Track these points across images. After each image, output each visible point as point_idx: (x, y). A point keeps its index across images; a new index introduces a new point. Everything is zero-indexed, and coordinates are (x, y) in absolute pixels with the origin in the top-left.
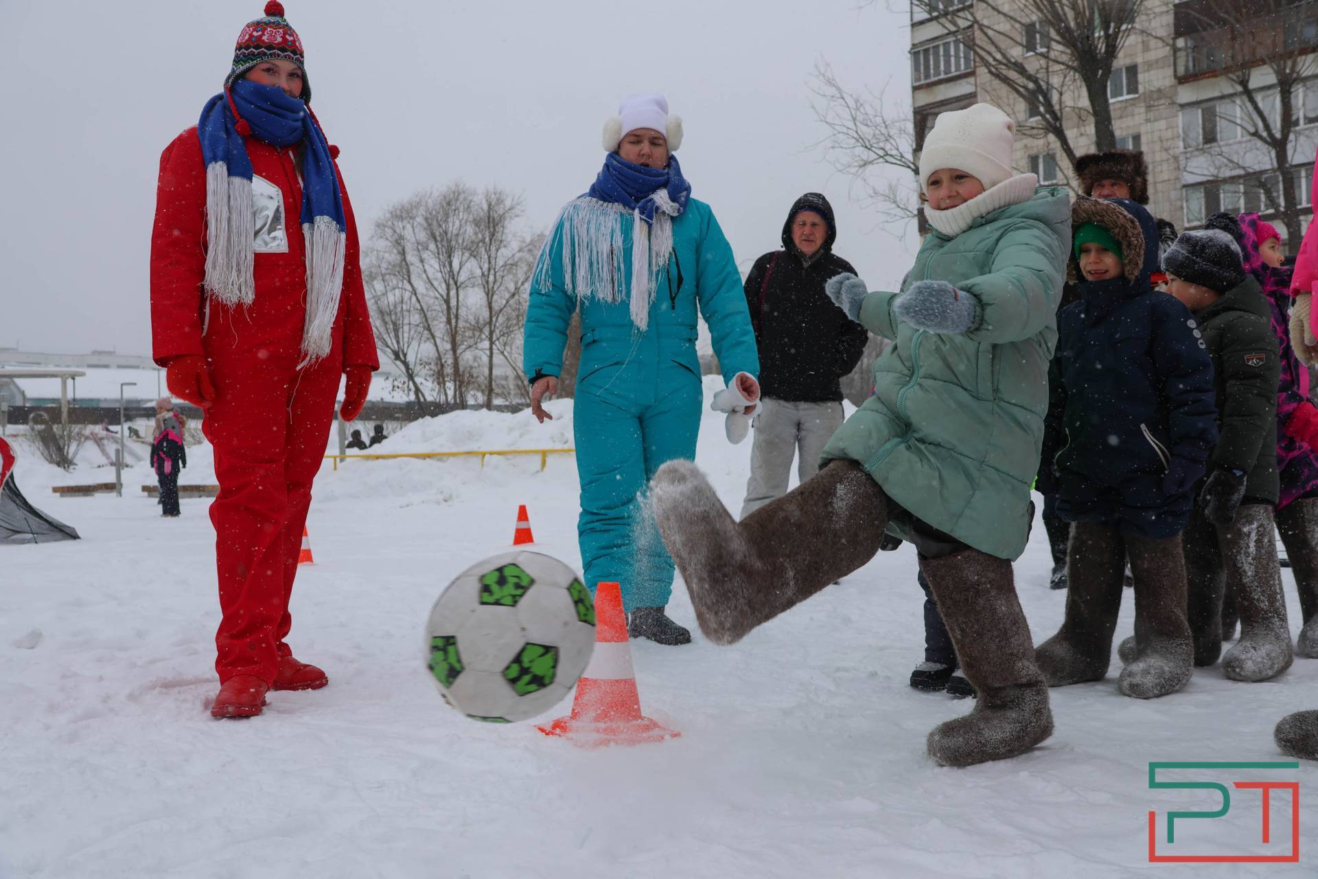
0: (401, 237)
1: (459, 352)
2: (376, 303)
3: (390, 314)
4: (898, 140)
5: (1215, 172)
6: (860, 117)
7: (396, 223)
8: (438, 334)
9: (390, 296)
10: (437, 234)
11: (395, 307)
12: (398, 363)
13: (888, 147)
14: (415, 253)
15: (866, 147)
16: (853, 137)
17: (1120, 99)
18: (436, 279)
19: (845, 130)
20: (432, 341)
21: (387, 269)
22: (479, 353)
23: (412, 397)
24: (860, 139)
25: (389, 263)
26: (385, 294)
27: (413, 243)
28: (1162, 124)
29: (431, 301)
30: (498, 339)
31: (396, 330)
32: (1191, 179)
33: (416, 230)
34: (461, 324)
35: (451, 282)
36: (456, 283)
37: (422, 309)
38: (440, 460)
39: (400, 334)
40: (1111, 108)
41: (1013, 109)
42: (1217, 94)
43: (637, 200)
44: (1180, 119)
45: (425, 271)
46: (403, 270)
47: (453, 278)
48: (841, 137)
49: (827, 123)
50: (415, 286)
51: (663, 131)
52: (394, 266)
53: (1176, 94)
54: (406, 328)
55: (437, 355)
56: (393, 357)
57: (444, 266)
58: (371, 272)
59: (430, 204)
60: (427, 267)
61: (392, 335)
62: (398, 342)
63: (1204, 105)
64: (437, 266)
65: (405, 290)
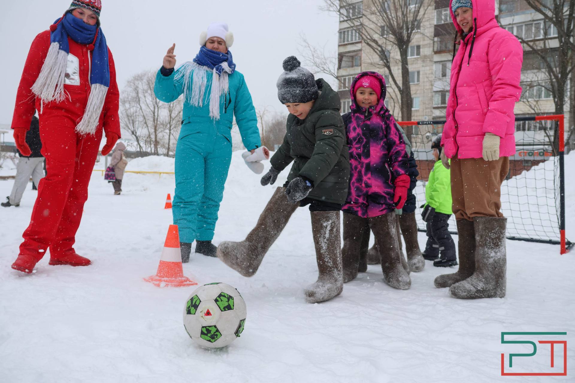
0: (137, 87)
1: (157, 132)
2: (126, 112)
3: (131, 117)
4: (329, 65)
5: (443, 87)
6: (315, 55)
7: (135, 81)
8: (149, 125)
9: (132, 110)
10: (152, 87)
11: (133, 114)
12: (133, 135)
13: (325, 67)
14: (143, 93)
15: (317, 66)
16: (313, 63)
17: (413, 57)
18: (150, 104)
19: (309, 59)
20: (147, 128)
21: (131, 99)
22: (165, 134)
23: (138, 150)
24: (315, 63)
25: (132, 97)
26: (130, 108)
27: (142, 90)
28: (428, 68)
29: (148, 113)
30: (173, 129)
31: (133, 123)
32: (435, 89)
33: (143, 85)
34: (159, 123)
35: (156, 106)
36: (158, 106)
37: (144, 116)
38: (144, 174)
39: (135, 125)
40: (408, 60)
41: (372, 57)
42: (446, 59)
43: (215, 65)
44: (434, 67)
45: (146, 101)
46: (137, 100)
47: (157, 104)
48: (308, 62)
49: (303, 56)
50: (142, 106)
51: (224, 39)
52: (134, 98)
53: (432, 58)
54: (137, 122)
55: (148, 133)
56: (131, 133)
57: (153, 99)
58: (124, 100)
59: (150, 75)
60: (147, 99)
61: (132, 125)
62: (134, 127)
63: (443, 63)
64: (151, 99)
65: (138, 108)
